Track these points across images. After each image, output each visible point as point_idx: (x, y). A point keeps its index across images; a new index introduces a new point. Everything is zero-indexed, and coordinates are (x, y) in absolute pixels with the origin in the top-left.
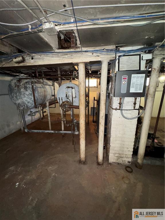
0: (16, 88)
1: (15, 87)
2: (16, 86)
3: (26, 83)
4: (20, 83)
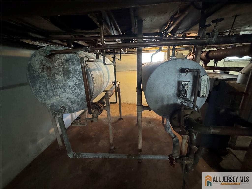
0: (45, 73)
1: (42, 71)
2: (43, 68)
3: (67, 61)
4: (52, 62)
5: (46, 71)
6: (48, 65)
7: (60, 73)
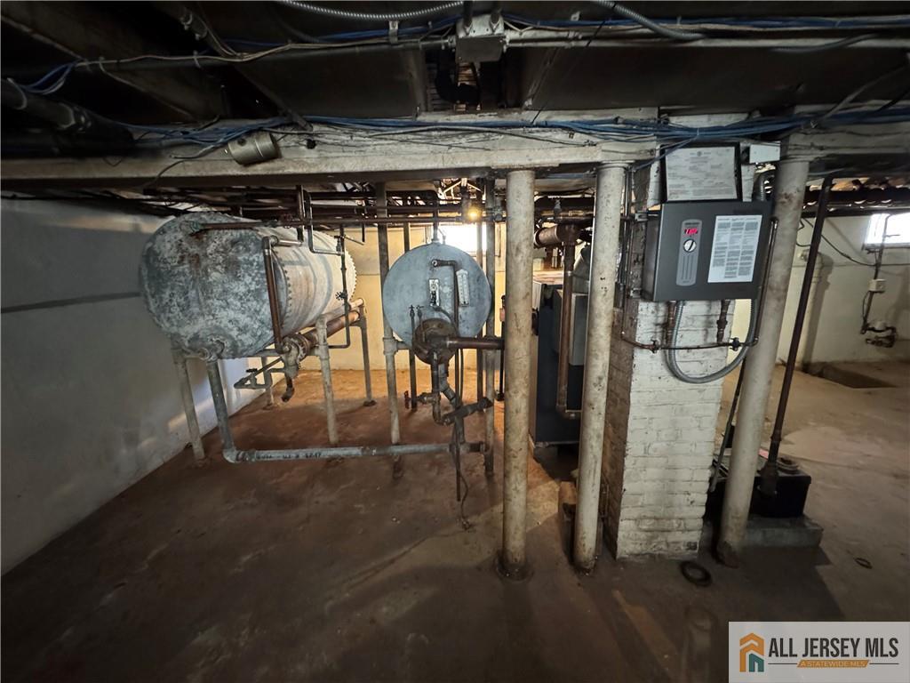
0: (186, 267)
1: (181, 262)
3: (234, 243)
4: (202, 245)
5: (190, 262)
6: (194, 250)
7: (219, 267)
